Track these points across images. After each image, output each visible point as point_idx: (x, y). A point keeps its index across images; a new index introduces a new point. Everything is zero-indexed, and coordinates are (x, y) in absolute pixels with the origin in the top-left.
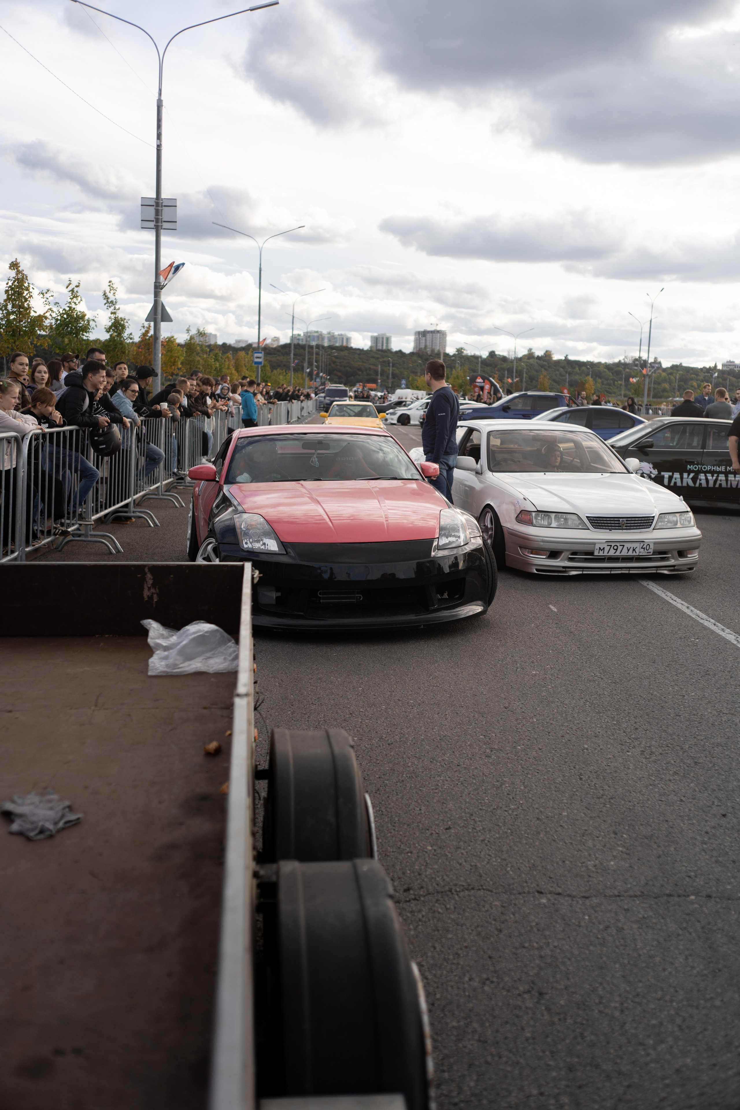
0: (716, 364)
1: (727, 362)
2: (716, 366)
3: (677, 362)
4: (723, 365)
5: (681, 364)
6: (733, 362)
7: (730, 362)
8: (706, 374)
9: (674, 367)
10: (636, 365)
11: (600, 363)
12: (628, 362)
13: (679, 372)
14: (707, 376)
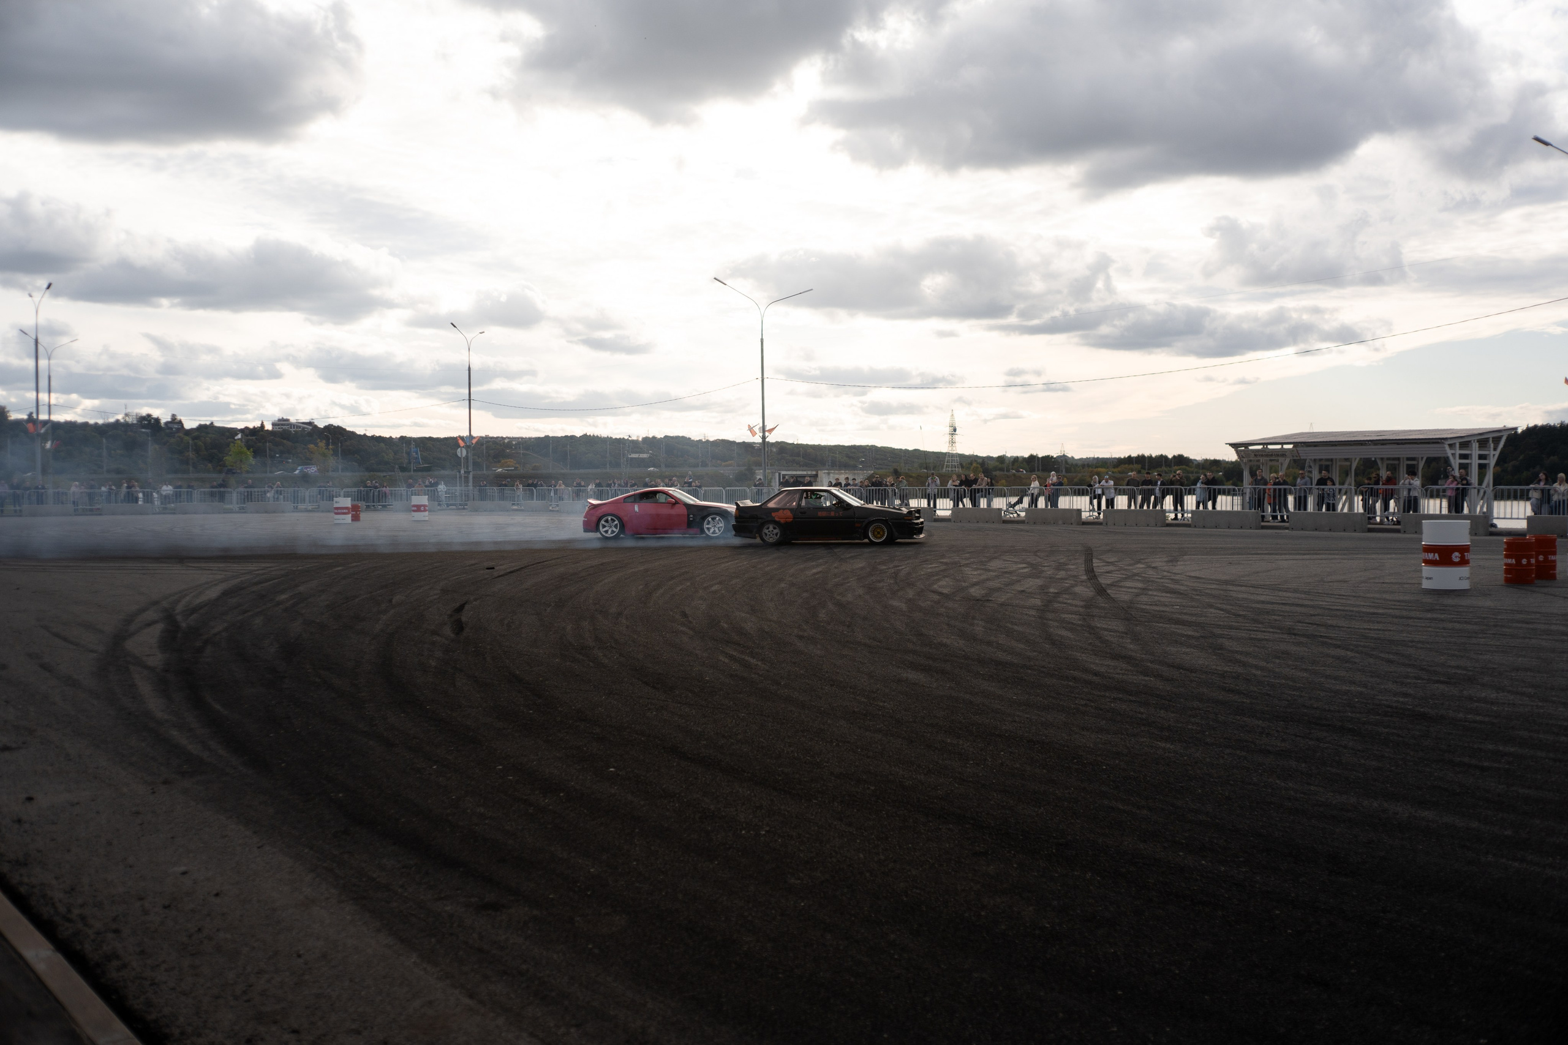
0: (262, 423)
1: (279, 420)
2: (262, 426)
3: (206, 420)
4: (274, 424)
5: (212, 423)
6: (288, 420)
7: (283, 420)
8: (250, 437)
9: (202, 428)
10: (144, 427)
11: (86, 424)
12: (130, 423)
13: (209, 435)
14: (252, 440)
